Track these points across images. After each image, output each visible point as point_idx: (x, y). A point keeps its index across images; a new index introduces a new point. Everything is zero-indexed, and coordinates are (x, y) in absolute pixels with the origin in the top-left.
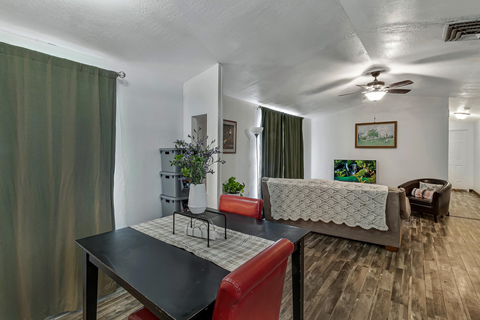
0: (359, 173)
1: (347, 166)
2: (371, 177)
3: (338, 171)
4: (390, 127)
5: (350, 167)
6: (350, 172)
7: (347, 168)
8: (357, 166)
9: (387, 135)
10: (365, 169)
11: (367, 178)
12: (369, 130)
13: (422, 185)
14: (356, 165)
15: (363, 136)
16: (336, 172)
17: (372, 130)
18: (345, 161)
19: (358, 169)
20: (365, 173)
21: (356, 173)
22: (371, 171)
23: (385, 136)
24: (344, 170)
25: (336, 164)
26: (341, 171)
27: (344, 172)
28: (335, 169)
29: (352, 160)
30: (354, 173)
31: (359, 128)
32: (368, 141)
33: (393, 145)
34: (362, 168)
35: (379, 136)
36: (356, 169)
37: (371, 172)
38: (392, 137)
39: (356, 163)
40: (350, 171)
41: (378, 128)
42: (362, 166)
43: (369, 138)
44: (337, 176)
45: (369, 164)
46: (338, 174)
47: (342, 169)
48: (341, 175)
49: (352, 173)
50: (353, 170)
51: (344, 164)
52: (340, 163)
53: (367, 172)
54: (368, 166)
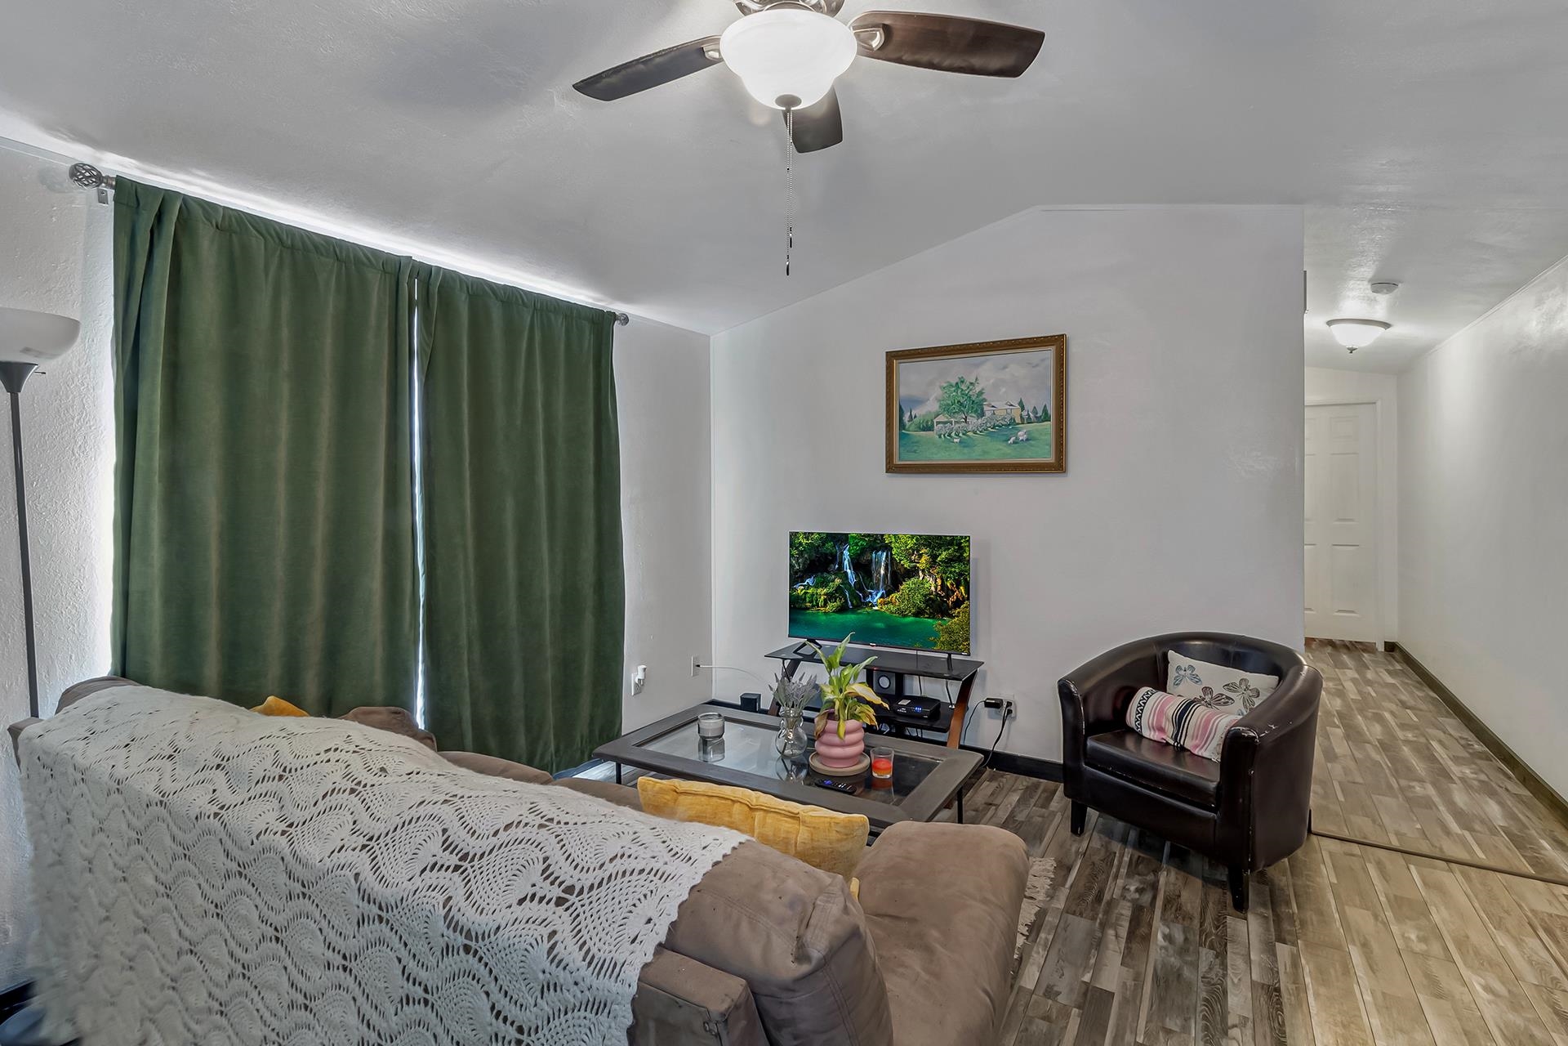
0: (897, 595)
1: (846, 562)
2: (951, 617)
3: (809, 586)
4: (1037, 365)
5: (862, 567)
6: (861, 590)
7: (849, 571)
8: (893, 559)
9: (1023, 408)
10: (927, 578)
11: (933, 618)
12: (945, 385)
13: (1179, 668)
15: (920, 412)
16: (800, 590)
17: (957, 380)
18: (841, 539)
19: (897, 576)
20: (925, 596)
21: (888, 593)
22: (952, 585)
23: (1016, 413)
24: (833, 581)
25: (801, 553)
26: (824, 584)
27: (836, 591)
28: (796, 578)
29: (869, 535)
31: (904, 369)
32: (940, 437)
33: (1050, 459)
34: (912, 573)
35: (988, 414)
36: (886, 575)
37: (953, 592)
38: (1046, 417)
39: (887, 548)
40: (859, 587)
41: (986, 373)
42: (911, 562)
43: (945, 423)
44: (808, 609)
45: (944, 553)
46: (808, 600)
47: (825, 575)
48: (822, 607)
49: (871, 593)
50: (872, 580)
51: (836, 552)
52: (819, 545)
53: (933, 589)
54: (940, 561)
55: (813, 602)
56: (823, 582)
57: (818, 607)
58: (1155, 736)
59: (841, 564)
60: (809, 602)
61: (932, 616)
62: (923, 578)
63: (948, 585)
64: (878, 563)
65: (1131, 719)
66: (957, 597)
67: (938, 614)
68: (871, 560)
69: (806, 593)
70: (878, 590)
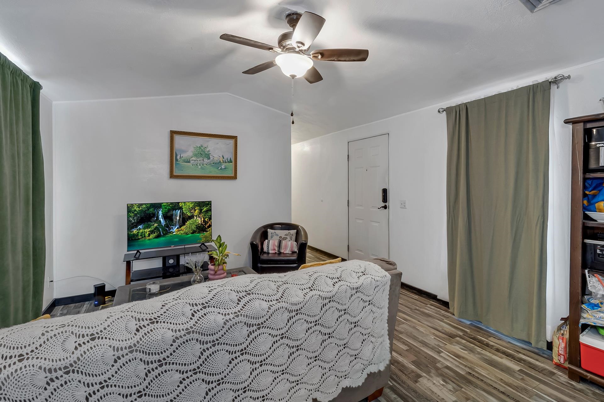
0: (185, 227)
1: (160, 216)
2: (207, 231)
3: (140, 229)
4: (228, 145)
5: (168, 217)
6: (168, 227)
7: (161, 220)
8: (183, 213)
9: (223, 158)
10: (198, 218)
11: (199, 233)
12: (195, 147)
13: (272, 233)
14: (180, 211)
15: (185, 155)
16: (135, 231)
17: (200, 146)
18: (157, 206)
19: (184, 220)
20: (196, 226)
21: (180, 227)
22: (208, 220)
23: (221, 159)
24: (153, 225)
25: (136, 215)
26: (148, 227)
27: (155, 229)
28: (131, 226)
29: (172, 203)
30: (175, 229)
31: (177, 138)
32: (193, 165)
33: (233, 175)
34: (191, 217)
35: (211, 159)
36: (180, 219)
37: (208, 222)
38: (231, 162)
39: (181, 208)
40: (167, 226)
41: (212, 145)
42: (191, 213)
43: (195, 160)
44: (139, 239)
45: (205, 208)
46: (139, 235)
47: (149, 223)
48: (147, 237)
49: (172, 228)
50: (173, 222)
51: (155, 212)
52: (146, 210)
53: (200, 222)
54: (203, 211)
55: (142, 236)
56: (148, 226)
57: (145, 237)
58: (273, 252)
59: (158, 217)
60: (140, 236)
61: (199, 232)
62: (196, 219)
63: (206, 220)
64: (176, 215)
65: (265, 249)
66: (209, 224)
67: (201, 231)
68: (173, 214)
69: (138, 232)
70: (176, 226)
